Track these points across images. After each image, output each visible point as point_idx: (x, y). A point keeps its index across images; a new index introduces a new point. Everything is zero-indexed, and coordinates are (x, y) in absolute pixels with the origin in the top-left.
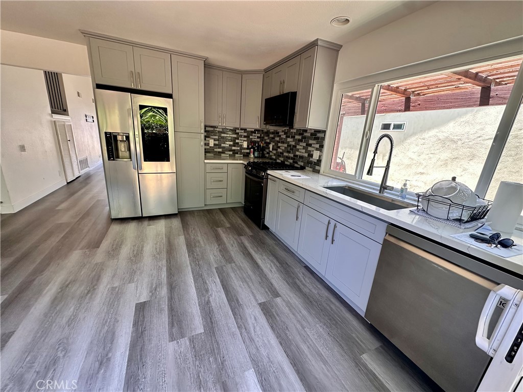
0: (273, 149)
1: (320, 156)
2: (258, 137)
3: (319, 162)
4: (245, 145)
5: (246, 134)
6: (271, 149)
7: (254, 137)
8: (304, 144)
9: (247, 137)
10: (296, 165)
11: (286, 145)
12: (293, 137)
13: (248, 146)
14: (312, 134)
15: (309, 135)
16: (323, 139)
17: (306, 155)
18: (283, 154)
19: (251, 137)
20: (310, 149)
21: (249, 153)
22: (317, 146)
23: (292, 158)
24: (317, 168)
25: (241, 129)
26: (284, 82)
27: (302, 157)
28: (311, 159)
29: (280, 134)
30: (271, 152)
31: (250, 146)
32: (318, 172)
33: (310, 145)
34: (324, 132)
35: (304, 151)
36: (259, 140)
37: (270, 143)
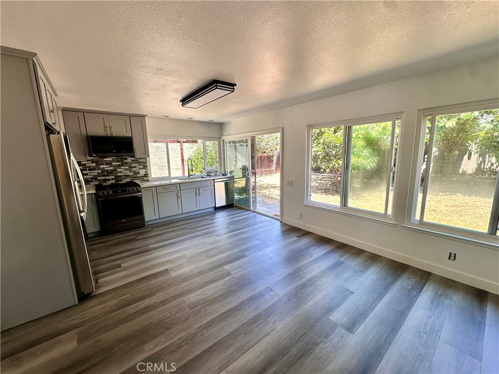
1: (146, 172)
3: (146, 175)
12: (109, 164)
17: (132, 173)
20: (133, 169)
22: (142, 167)
24: (145, 178)
26: (111, 127)
27: (126, 176)
35: (128, 171)
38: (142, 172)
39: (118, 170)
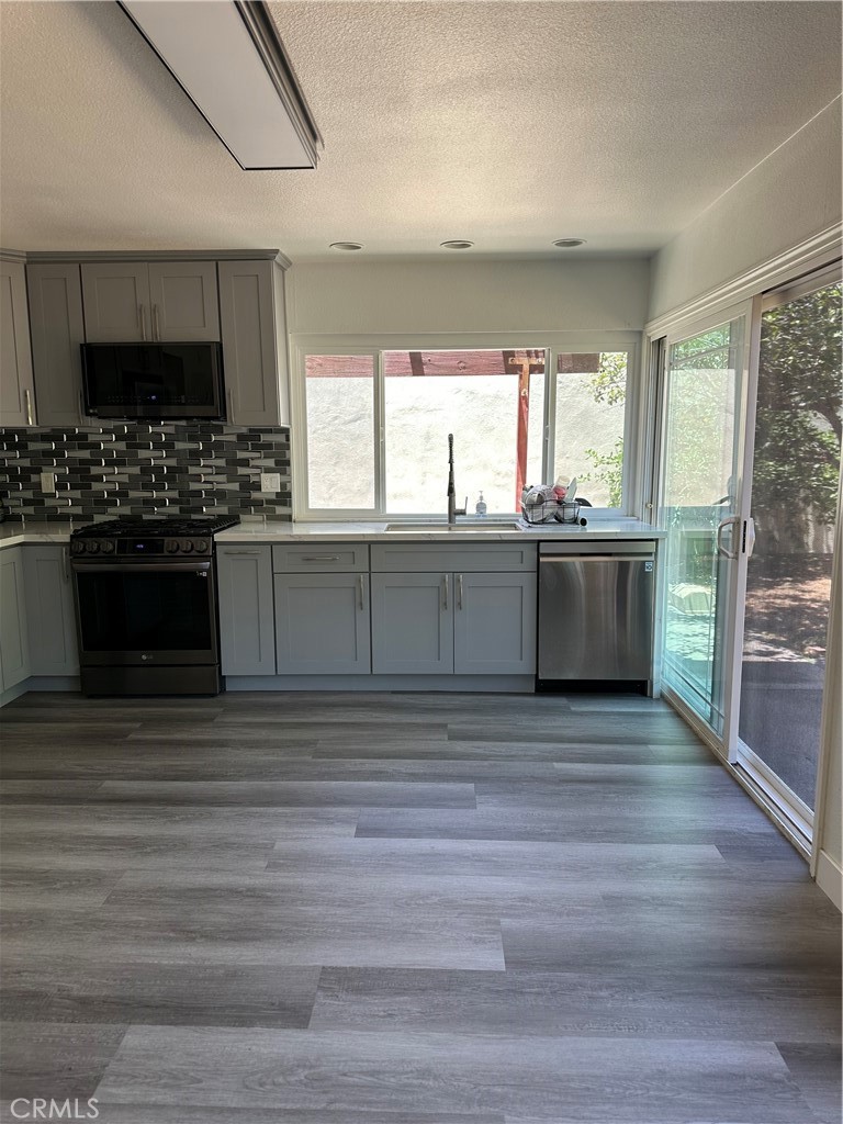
0: (61, 487)
1: (283, 485)
3: (284, 497)
6: (48, 488)
8: (221, 462)
10: (194, 517)
11: (136, 470)
14: (241, 437)
15: (233, 438)
16: (286, 446)
17: (235, 486)
18: (125, 495)
20: (242, 471)
22: (271, 463)
23: (174, 502)
24: (280, 510)
26: (154, 310)
28: (255, 495)
30: (50, 495)
32: (289, 518)
33: (245, 463)
34: (286, 431)
35: (222, 478)
37: (37, 471)
38: (270, 484)
39: (192, 470)
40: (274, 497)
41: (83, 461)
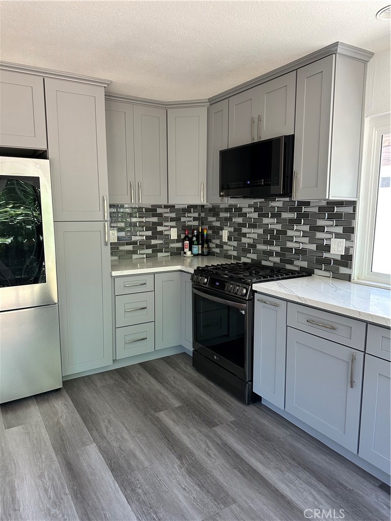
0: (229, 239)
1: (347, 249)
2: (195, 219)
3: (347, 260)
4: (174, 234)
5: (173, 215)
6: (225, 239)
7: (189, 220)
8: (307, 228)
9: (177, 219)
10: (288, 267)
11: (261, 231)
12: (277, 215)
13: (179, 236)
14: (321, 209)
15: (316, 210)
16: (353, 216)
17: (313, 247)
18: (255, 246)
19: (183, 219)
20: (319, 235)
21: (183, 249)
22: (340, 230)
23: (278, 254)
24: (343, 270)
25: (166, 207)
26: (260, 119)
27: (301, 252)
28: (325, 255)
29: (244, 210)
30: (226, 243)
31: (183, 236)
32: (348, 278)
33: (321, 229)
34: (353, 204)
35: (306, 240)
36: (196, 223)
37: (222, 229)
38: (337, 248)
39: (290, 233)
40: (339, 258)
41: (239, 224)
